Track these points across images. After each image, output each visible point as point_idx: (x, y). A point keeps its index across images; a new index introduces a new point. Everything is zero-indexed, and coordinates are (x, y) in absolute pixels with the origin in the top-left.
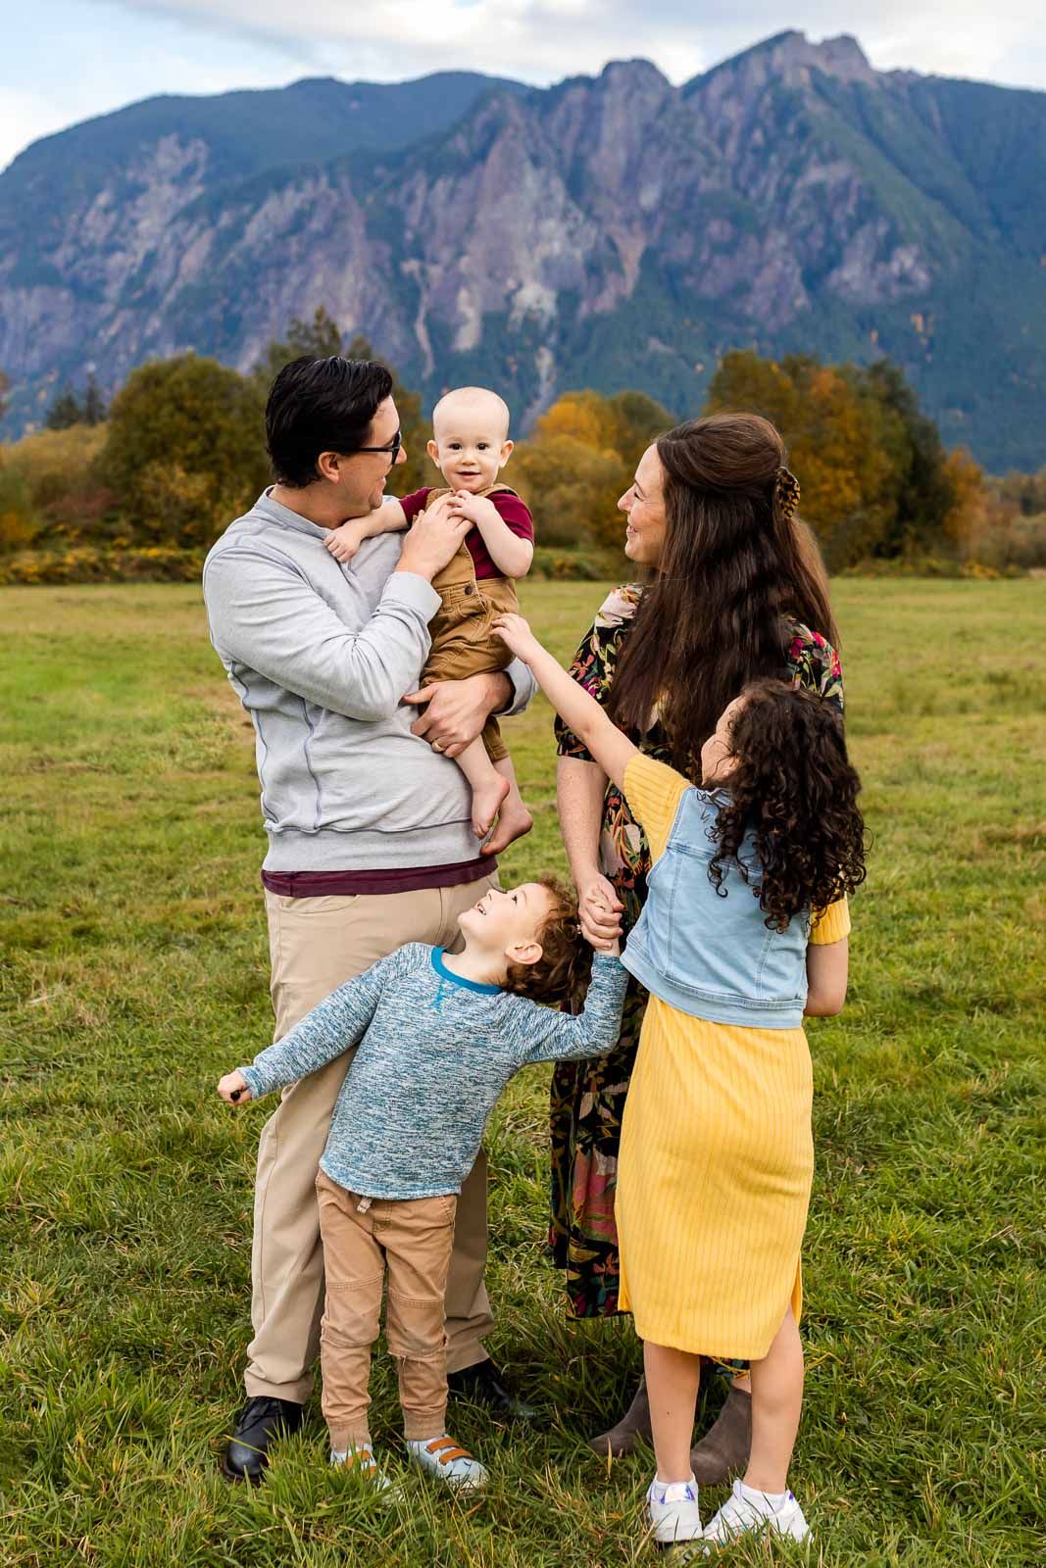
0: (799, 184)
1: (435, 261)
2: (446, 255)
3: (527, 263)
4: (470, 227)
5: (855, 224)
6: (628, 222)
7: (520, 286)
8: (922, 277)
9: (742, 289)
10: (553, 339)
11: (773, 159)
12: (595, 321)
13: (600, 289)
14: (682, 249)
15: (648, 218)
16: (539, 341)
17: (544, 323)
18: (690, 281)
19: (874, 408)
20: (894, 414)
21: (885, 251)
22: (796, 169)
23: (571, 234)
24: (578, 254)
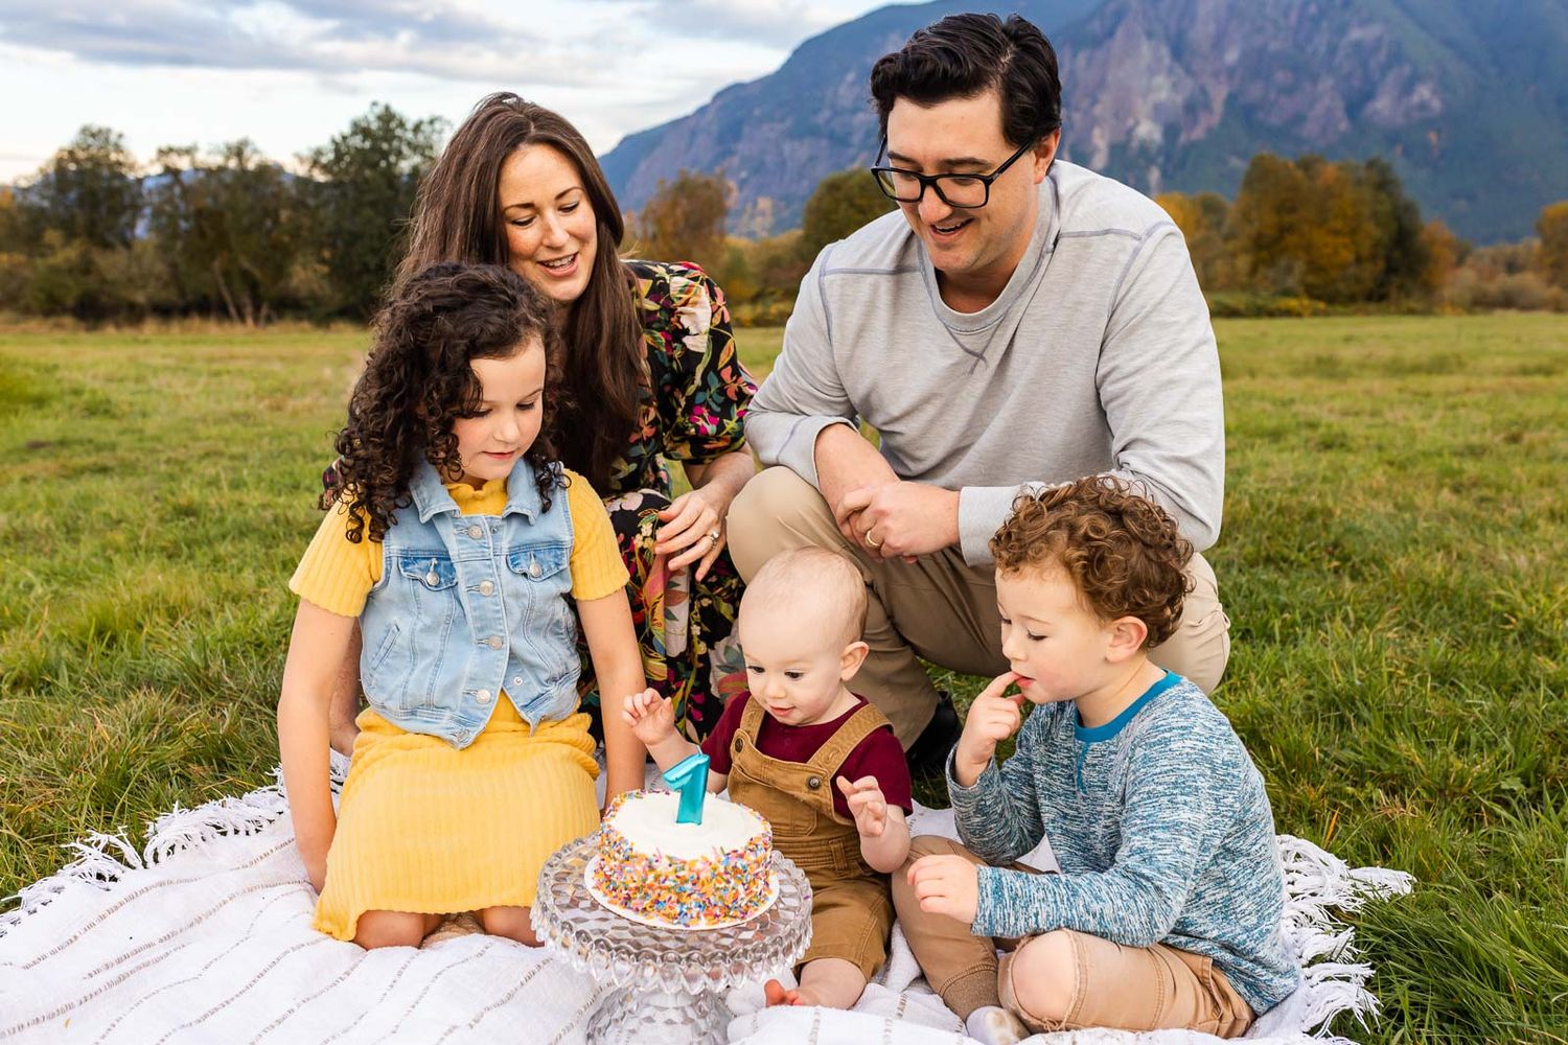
0: (1345, 42)
1: (1077, 109)
2: (1085, 104)
3: (1143, 108)
4: (1101, 84)
5: (1386, 68)
6: (1216, 75)
7: (1137, 123)
8: (1436, 104)
9: (1299, 119)
10: (1161, 160)
11: (1325, 24)
12: (1193, 145)
13: (1195, 122)
14: (1255, 92)
15: (1231, 72)
16: (1151, 161)
17: (1153, 150)
18: (1260, 115)
19: (1367, 193)
20: (1383, 196)
21: (1408, 87)
22: (1342, 30)
23: (1174, 85)
24: (1179, 99)
